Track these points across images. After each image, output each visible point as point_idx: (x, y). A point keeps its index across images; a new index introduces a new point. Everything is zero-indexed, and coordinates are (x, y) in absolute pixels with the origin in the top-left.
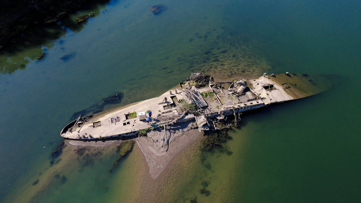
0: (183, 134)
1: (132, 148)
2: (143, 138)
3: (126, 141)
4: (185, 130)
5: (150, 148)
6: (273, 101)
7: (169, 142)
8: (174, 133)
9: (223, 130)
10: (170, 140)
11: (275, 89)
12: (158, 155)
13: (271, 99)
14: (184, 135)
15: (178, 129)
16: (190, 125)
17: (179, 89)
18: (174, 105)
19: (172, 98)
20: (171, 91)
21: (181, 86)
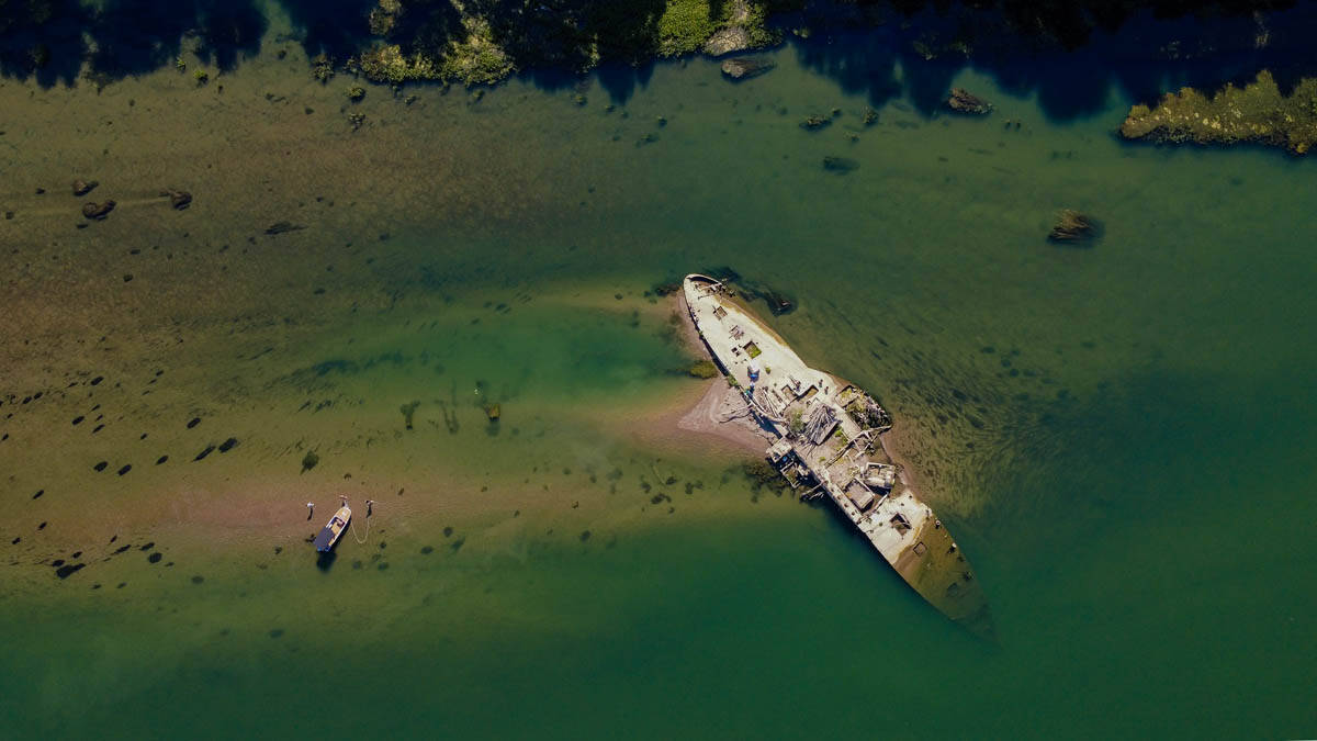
0: (753, 431)
1: (707, 378)
2: (726, 384)
3: (713, 364)
4: (763, 432)
5: (716, 400)
6: (870, 535)
7: (734, 420)
8: (751, 419)
9: (785, 479)
10: (737, 419)
11: (902, 534)
12: (711, 416)
13: (872, 531)
14: (752, 434)
15: (758, 422)
16: (771, 435)
17: (838, 389)
18: (798, 398)
19: (813, 387)
20: (827, 380)
21: (845, 389)
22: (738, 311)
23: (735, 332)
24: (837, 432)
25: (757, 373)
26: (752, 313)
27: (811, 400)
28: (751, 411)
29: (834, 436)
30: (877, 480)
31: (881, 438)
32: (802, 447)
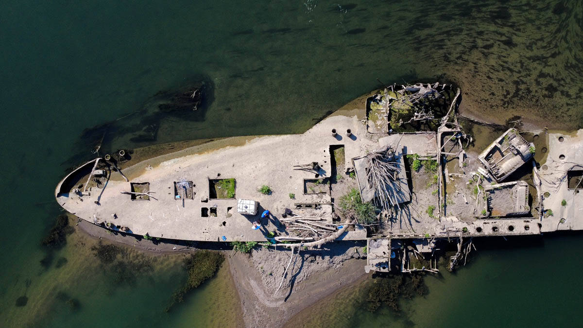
0: (329, 268)
1: (217, 270)
2: (242, 256)
3: (204, 251)
4: (338, 259)
5: (253, 283)
6: (564, 227)
7: (296, 282)
8: (312, 261)
9: (416, 274)
10: (298, 277)
13: (562, 221)
14: (331, 270)
15: (323, 255)
16: (351, 251)
17: (360, 119)
18: (332, 180)
19: (333, 148)
20: (337, 122)
21: (369, 109)
22: (155, 165)
23: (181, 192)
24: (414, 165)
25: (259, 208)
26: (173, 149)
27: (348, 164)
28: (302, 253)
29: (414, 173)
30: (509, 164)
31: (464, 115)
32: (396, 225)
